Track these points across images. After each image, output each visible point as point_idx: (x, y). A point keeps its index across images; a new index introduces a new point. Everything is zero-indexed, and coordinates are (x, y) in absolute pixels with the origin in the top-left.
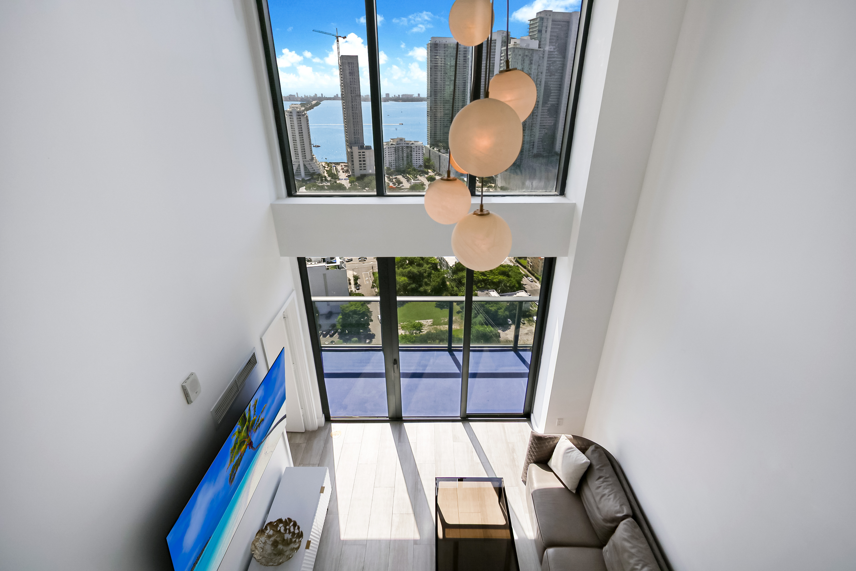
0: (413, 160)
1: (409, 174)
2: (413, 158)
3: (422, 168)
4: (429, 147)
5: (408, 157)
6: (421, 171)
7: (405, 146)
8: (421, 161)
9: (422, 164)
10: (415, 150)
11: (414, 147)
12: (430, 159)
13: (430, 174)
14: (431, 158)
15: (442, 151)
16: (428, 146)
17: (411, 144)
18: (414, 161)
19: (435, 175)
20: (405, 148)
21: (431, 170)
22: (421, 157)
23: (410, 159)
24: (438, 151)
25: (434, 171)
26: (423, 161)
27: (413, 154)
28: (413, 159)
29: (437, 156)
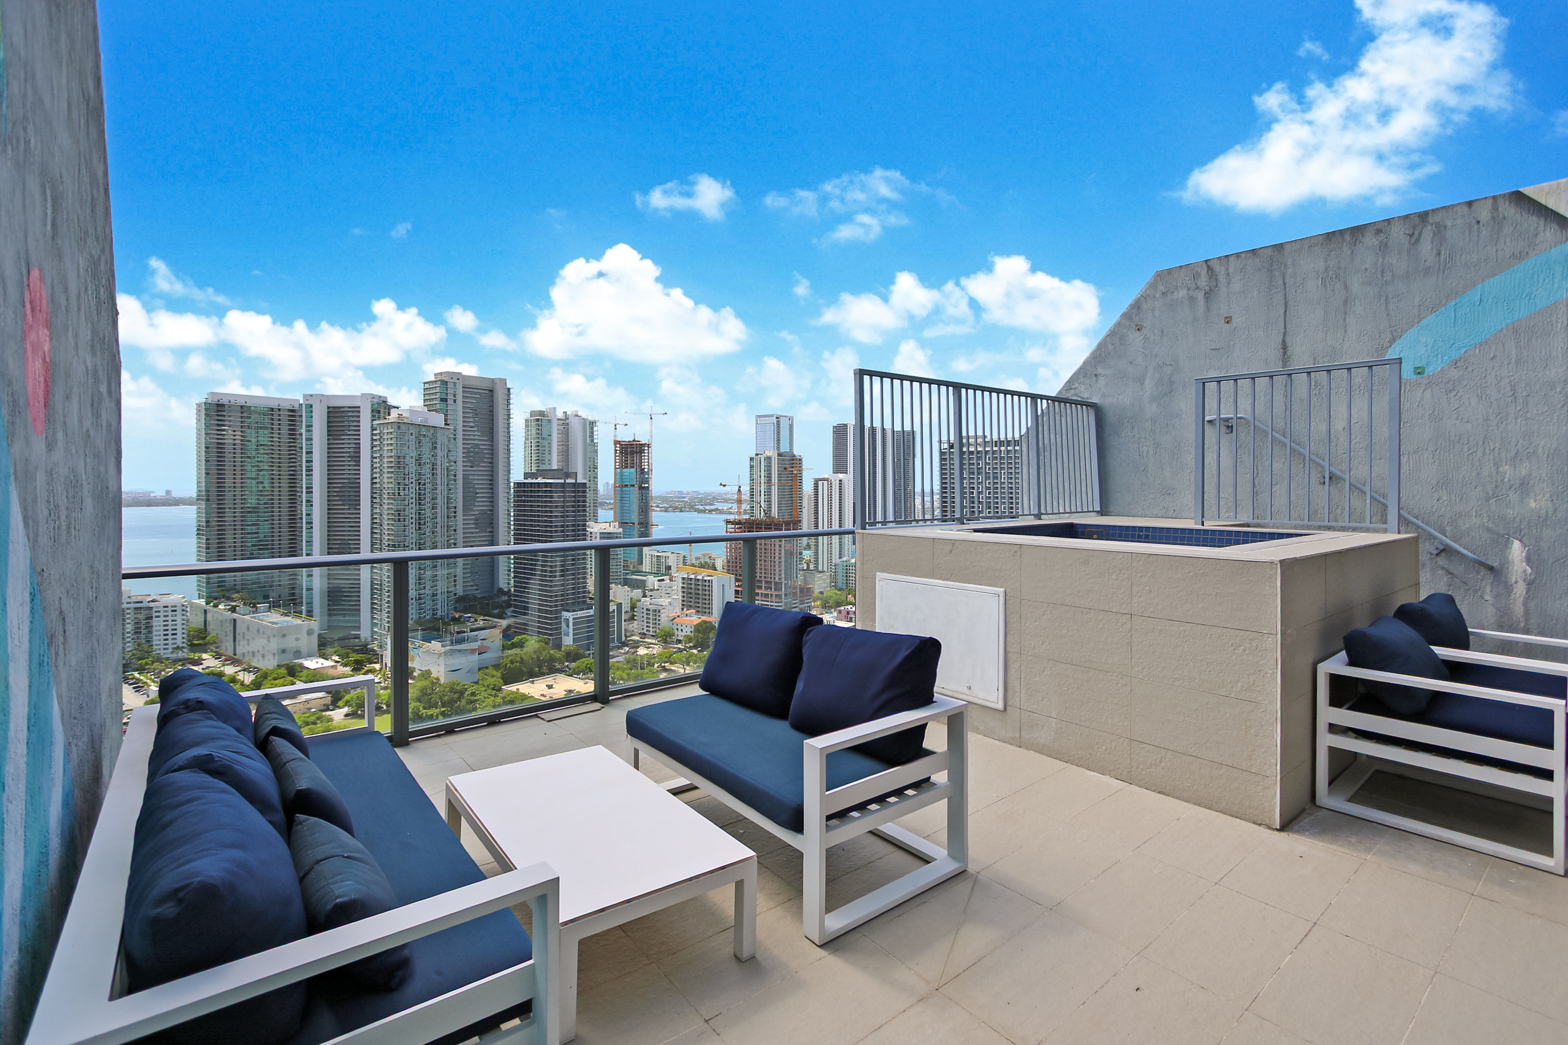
0: (155, 638)
1: (141, 670)
2: (155, 633)
3: (183, 652)
4: (204, 604)
5: (137, 631)
6: (180, 660)
7: (128, 609)
8: (179, 636)
9: (183, 643)
10: (161, 614)
11: (159, 607)
12: (206, 630)
13: (206, 664)
14: (210, 628)
15: (241, 608)
16: (202, 602)
17: (149, 602)
18: (157, 639)
19: (224, 665)
20: (128, 611)
21: (211, 653)
22: (179, 627)
23: (144, 636)
24: (229, 610)
25: (217, 656)
26: (184, 636)
27: (154, 624)
28: (156, 636)
29: (228, 621)
